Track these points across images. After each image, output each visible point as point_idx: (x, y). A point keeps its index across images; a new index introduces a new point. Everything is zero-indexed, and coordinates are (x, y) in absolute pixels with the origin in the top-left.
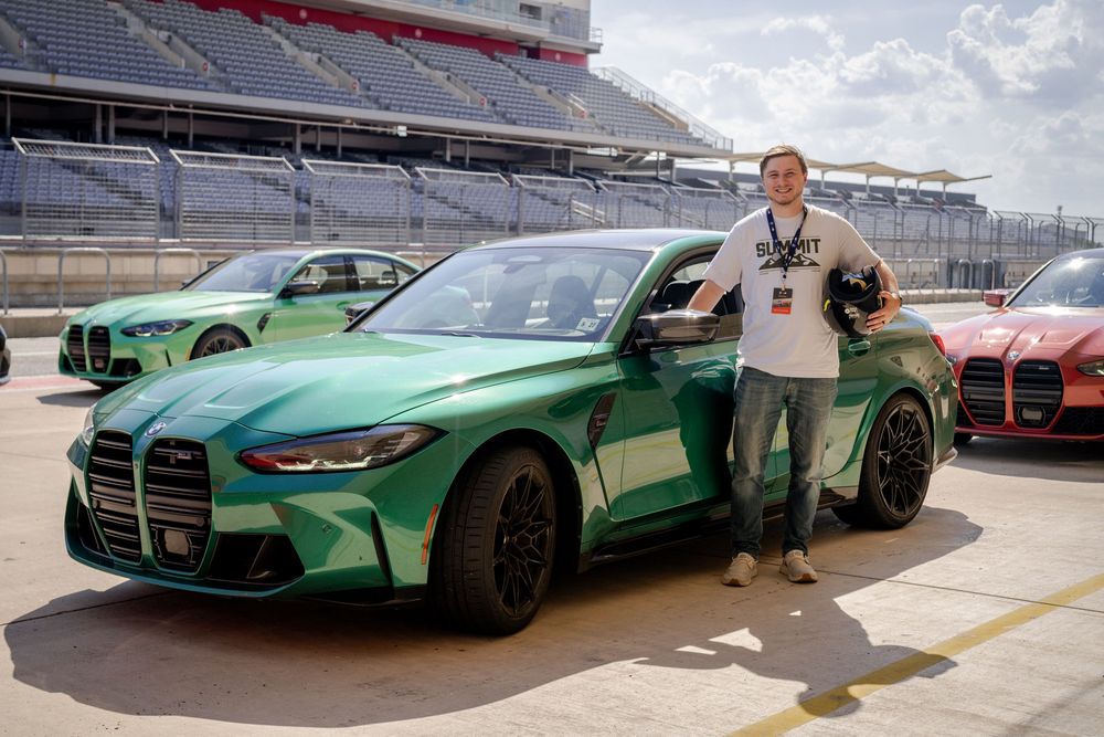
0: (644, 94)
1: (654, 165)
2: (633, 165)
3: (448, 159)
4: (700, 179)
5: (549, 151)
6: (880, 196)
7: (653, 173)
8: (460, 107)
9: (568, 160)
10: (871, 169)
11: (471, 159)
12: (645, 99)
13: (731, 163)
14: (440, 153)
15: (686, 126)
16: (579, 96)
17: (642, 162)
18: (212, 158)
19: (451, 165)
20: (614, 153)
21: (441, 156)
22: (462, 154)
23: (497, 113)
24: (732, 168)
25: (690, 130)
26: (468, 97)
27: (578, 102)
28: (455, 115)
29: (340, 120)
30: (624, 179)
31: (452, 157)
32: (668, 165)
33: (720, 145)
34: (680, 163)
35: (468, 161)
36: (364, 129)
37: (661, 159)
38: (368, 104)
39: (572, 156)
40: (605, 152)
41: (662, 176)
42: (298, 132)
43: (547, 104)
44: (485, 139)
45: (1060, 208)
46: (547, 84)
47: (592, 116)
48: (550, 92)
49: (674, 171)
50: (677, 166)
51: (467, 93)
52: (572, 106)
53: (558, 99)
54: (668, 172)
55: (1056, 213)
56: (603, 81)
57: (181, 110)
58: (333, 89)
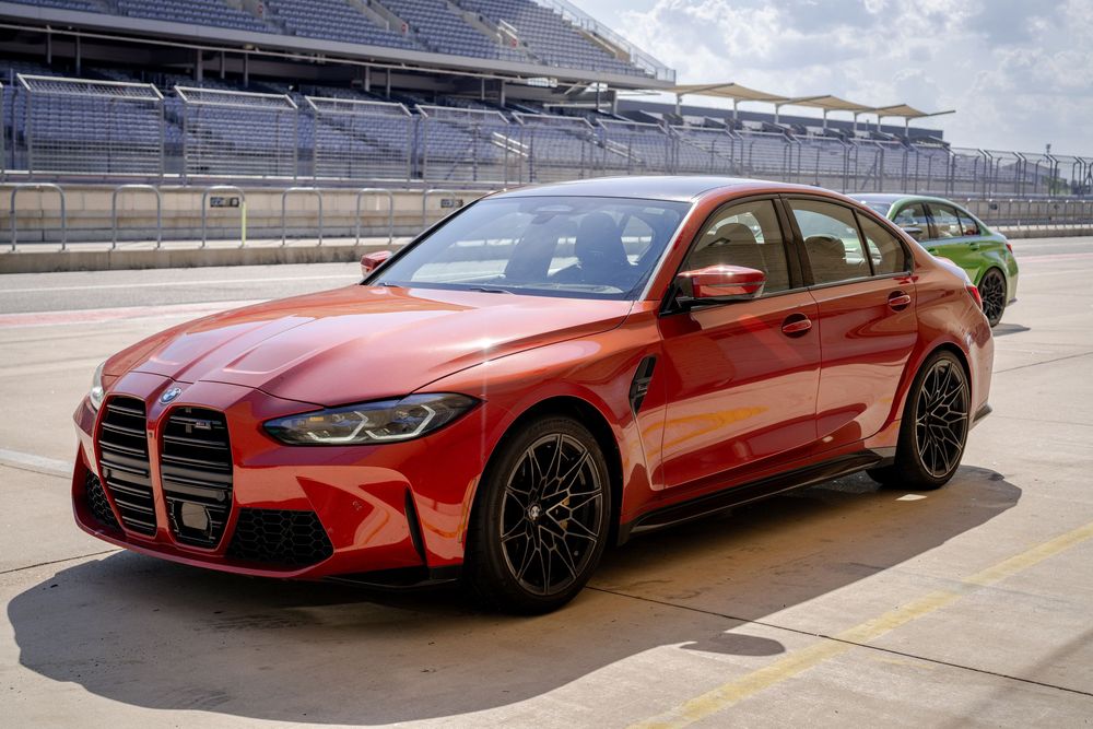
0: (585, 22)
1: (594, 97)
2: (573, 97)
3: (367, 88)
4: (642, 111)
5: (479, 81)
6: (837, 130)
7: (593, 105)
8: (377, 33)
9: (500, 90)
10: (828, 102)
11: (392, 88)
12: (585, 27)
13: (679, 95)
14: (359, 82)
15: (628, 56)
16: (513, 24)
17: (584, 93)
18: (96, 86)
19: (371, 96)
20: (554, 84)
21: (359, 85)
22: (383, 84)
23: (418, 40)
24: (680, 100)
25: (632, 60)
26: (388, 23)
27: (509, 29)
28: (369, 42)
29: (241, 45)
30: (561, 111)
31: (371, 87)
32: (609, 96)
33: (661, 76)
34: (621, 95)
35: (389, 91)
36: (276, 56)
37: (601, 90)
38: (274, 30)
39: (504, 86)
40: (543, 82)
41: (602, 108)
42: (200, 59)
43: (476, 31)
44: (404, 67)
45: (1049, 147)
46: (478, 11)
47: (525, 44)
48: (481, 19)
49: (616, 104)
50: (619, 97)
51: (386, 18)
52: (503, 33)
53: (488, 26)
54: (609, 105)
55: (1044, 151)
56: (542, 8)
57: (60, 32)
58: (236, 12)
